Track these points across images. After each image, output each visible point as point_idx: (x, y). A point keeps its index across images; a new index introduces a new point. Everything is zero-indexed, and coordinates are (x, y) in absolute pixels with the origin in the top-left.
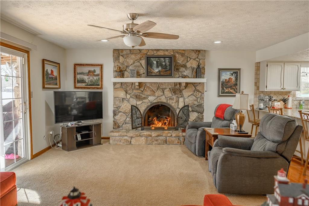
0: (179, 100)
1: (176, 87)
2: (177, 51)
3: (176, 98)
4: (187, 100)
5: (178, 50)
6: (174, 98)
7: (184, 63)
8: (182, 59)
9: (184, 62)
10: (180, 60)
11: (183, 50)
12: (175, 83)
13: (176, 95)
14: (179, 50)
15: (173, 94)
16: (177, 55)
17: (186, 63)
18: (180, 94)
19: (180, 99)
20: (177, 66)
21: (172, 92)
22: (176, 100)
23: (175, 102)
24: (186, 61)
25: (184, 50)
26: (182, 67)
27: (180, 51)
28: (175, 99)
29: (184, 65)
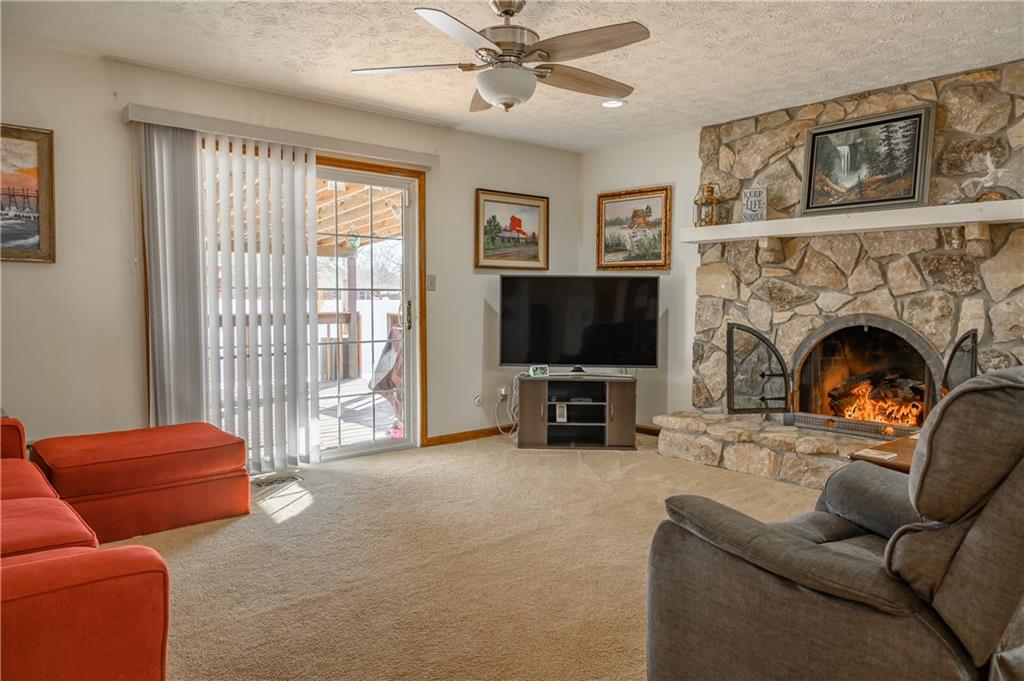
0: (958, 309)
1: (947, 247)
2: (953, 79)
3: (941, 299)
4: (1003, 307)
5: (957, 75)
6: (931, 299)
7: (990, 132)
8: (982, 112)
9: (994, 126)
10: (969, 118)
11: (988, 69)
12: (938, 229)
13: (946, 287)
14: (967, 73)
15: (929, 279)
16: (953, 101)
17: (1004, 128)
18: (966, 282)
19: (966, 302)
20: (955, 150)
21: (925, 273)
22: (941, 309)
23: (937, 319)
24: (1002, 121)
25: (994, 69)
26: (981, 149)
27: (970, 78)
28: (936, 304)
29: (990, 138)
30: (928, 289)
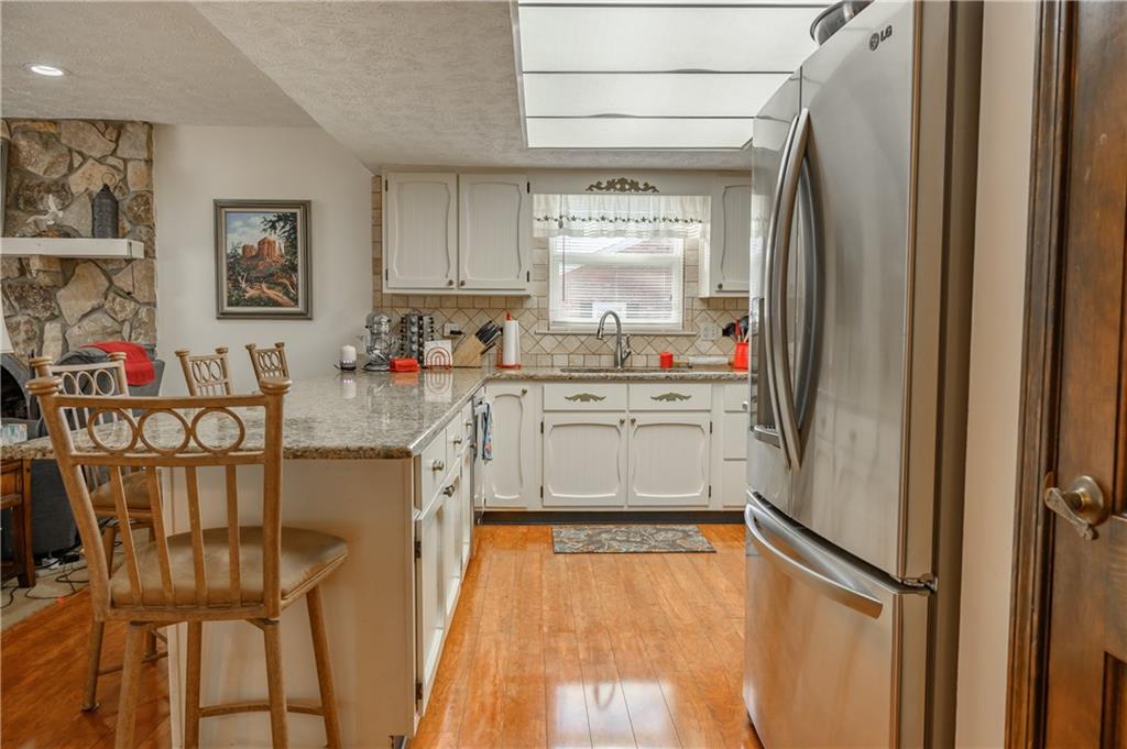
0: (42, 331)
1: (29, 276)
2: (22, 123)
3: (26, 323)
4: (76, 329)
5: (25, 120)
6: (19, 324)
7: (55, 176)
8: (47, 159)
9: (57, 172)
10: (39, 163)
11: (50, 121)
12: (20, 259)
13: (29, 312)
14: (33, 120)
15: (16, 304)
16: (23, 143)
17: (65, 176)
18: (46, 308)
19: (48, 326)
20: (28, 188)
21: (12, 298)
22: (27, 332)
23: (24, 342)
24: (63, 169)
25: (54, 122)
26: (49, 191)
27: (35, 126)
28: (23, 328)
29: (56, 182)
30: (16, 314)
